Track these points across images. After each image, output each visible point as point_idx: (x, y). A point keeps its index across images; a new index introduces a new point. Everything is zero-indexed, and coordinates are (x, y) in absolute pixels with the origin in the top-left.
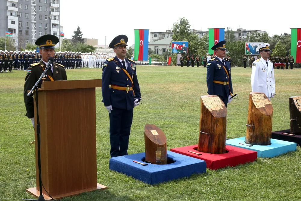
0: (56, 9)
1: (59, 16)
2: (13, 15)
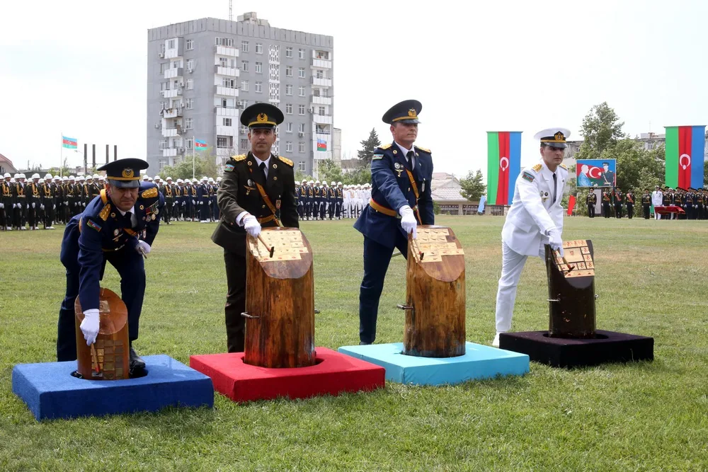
0: (324, 90)
1: (331, 106)
2: (227, 105)
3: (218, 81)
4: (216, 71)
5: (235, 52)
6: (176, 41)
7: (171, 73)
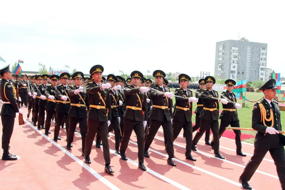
0: (264, 59)
1: (266, 63)
2: (234, 62)
3: (232, 56)
4: (231, 53)
5: (237, 49)
6: (222, 45)
7: (221, 54)
